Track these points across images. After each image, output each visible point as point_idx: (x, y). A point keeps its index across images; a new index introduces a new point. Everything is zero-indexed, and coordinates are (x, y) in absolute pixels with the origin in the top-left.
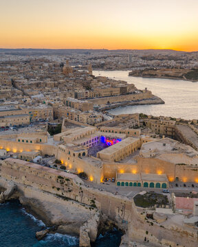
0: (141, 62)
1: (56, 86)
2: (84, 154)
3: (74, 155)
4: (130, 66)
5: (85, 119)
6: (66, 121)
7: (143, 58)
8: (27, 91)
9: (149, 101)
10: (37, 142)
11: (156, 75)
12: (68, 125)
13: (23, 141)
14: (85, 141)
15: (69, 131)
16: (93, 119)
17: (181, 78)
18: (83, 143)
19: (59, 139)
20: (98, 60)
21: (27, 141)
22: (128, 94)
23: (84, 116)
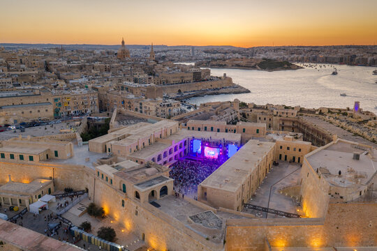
0: (205, 55)
1: (108, 70)
2: (164, 190)
3: (137, 196)
4: (194, 58)
5: (153, 108)
6: (119, 113)
7: (206, 52)
8: (63, 74)
9: (231, 89)
10: (48, 158)
11: (225, 65)
12: (123, 119)
13: (12, 157)
14: (160, 150)
15: (125, 130)
16: (167, 109)
17: (254, 68)
18: (155, 155)
19: (100, 149)
20: (159, 54)
21: (22, 157)
22: (204, 81)
23: (150, 105)
